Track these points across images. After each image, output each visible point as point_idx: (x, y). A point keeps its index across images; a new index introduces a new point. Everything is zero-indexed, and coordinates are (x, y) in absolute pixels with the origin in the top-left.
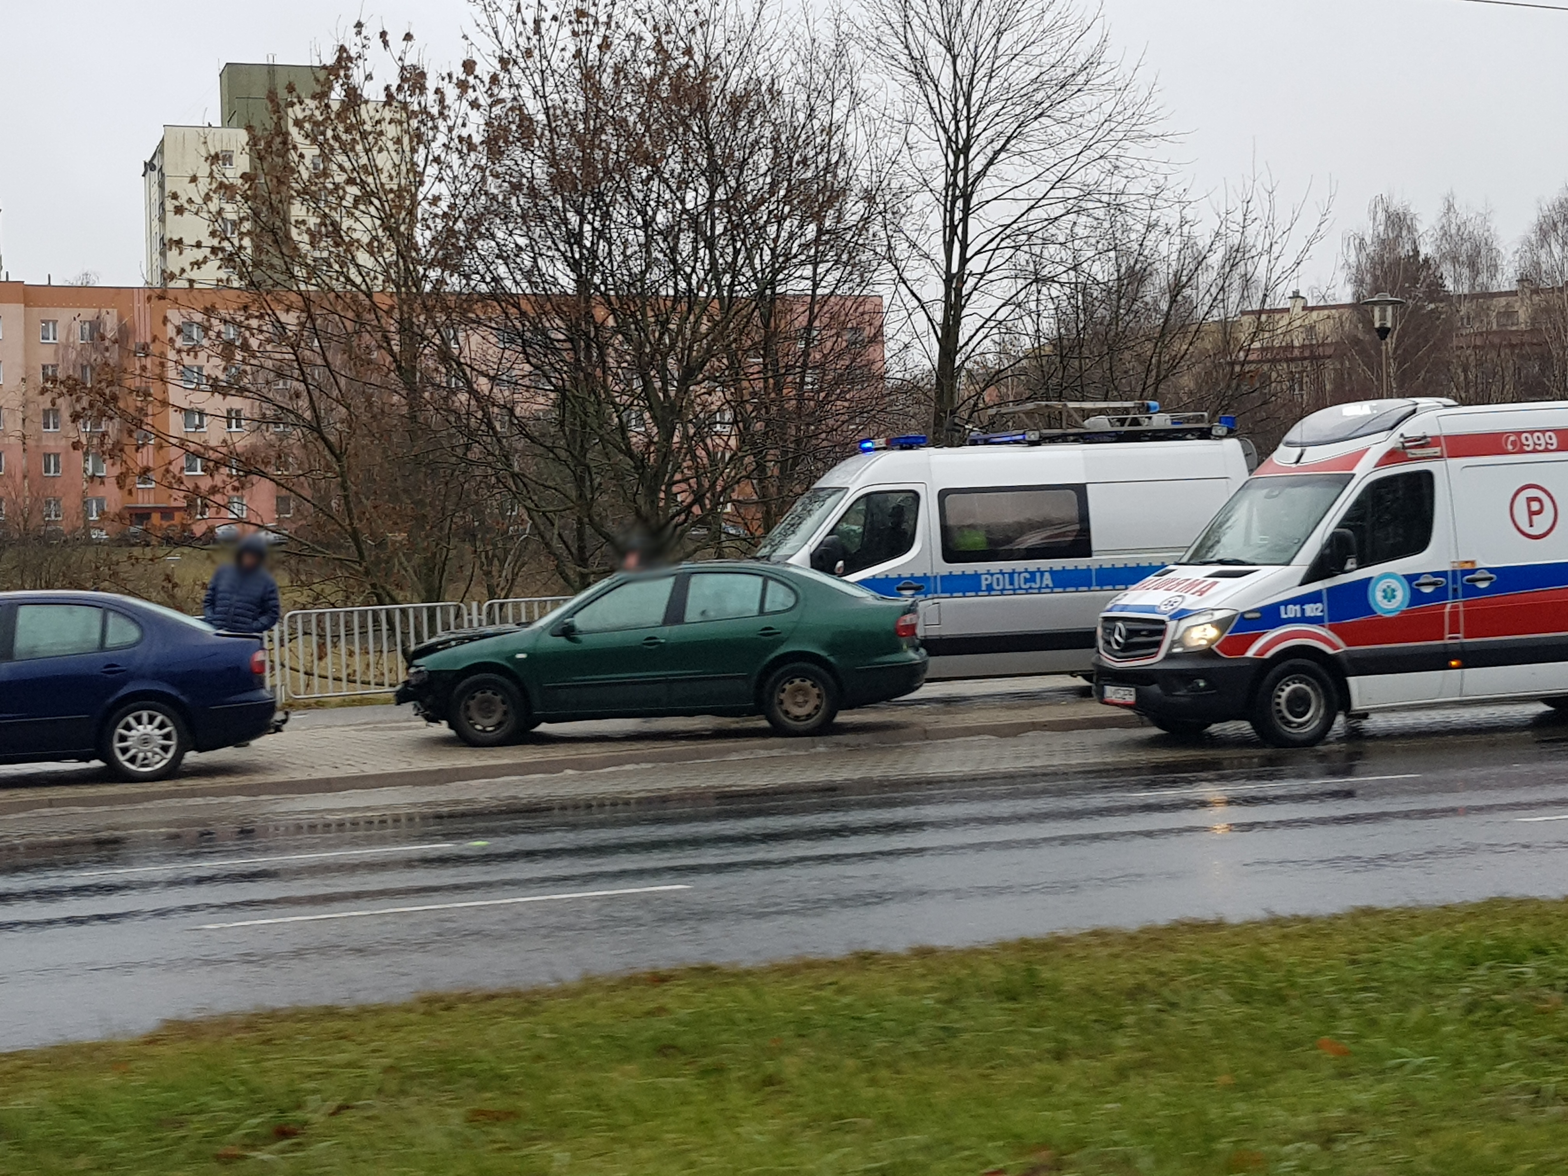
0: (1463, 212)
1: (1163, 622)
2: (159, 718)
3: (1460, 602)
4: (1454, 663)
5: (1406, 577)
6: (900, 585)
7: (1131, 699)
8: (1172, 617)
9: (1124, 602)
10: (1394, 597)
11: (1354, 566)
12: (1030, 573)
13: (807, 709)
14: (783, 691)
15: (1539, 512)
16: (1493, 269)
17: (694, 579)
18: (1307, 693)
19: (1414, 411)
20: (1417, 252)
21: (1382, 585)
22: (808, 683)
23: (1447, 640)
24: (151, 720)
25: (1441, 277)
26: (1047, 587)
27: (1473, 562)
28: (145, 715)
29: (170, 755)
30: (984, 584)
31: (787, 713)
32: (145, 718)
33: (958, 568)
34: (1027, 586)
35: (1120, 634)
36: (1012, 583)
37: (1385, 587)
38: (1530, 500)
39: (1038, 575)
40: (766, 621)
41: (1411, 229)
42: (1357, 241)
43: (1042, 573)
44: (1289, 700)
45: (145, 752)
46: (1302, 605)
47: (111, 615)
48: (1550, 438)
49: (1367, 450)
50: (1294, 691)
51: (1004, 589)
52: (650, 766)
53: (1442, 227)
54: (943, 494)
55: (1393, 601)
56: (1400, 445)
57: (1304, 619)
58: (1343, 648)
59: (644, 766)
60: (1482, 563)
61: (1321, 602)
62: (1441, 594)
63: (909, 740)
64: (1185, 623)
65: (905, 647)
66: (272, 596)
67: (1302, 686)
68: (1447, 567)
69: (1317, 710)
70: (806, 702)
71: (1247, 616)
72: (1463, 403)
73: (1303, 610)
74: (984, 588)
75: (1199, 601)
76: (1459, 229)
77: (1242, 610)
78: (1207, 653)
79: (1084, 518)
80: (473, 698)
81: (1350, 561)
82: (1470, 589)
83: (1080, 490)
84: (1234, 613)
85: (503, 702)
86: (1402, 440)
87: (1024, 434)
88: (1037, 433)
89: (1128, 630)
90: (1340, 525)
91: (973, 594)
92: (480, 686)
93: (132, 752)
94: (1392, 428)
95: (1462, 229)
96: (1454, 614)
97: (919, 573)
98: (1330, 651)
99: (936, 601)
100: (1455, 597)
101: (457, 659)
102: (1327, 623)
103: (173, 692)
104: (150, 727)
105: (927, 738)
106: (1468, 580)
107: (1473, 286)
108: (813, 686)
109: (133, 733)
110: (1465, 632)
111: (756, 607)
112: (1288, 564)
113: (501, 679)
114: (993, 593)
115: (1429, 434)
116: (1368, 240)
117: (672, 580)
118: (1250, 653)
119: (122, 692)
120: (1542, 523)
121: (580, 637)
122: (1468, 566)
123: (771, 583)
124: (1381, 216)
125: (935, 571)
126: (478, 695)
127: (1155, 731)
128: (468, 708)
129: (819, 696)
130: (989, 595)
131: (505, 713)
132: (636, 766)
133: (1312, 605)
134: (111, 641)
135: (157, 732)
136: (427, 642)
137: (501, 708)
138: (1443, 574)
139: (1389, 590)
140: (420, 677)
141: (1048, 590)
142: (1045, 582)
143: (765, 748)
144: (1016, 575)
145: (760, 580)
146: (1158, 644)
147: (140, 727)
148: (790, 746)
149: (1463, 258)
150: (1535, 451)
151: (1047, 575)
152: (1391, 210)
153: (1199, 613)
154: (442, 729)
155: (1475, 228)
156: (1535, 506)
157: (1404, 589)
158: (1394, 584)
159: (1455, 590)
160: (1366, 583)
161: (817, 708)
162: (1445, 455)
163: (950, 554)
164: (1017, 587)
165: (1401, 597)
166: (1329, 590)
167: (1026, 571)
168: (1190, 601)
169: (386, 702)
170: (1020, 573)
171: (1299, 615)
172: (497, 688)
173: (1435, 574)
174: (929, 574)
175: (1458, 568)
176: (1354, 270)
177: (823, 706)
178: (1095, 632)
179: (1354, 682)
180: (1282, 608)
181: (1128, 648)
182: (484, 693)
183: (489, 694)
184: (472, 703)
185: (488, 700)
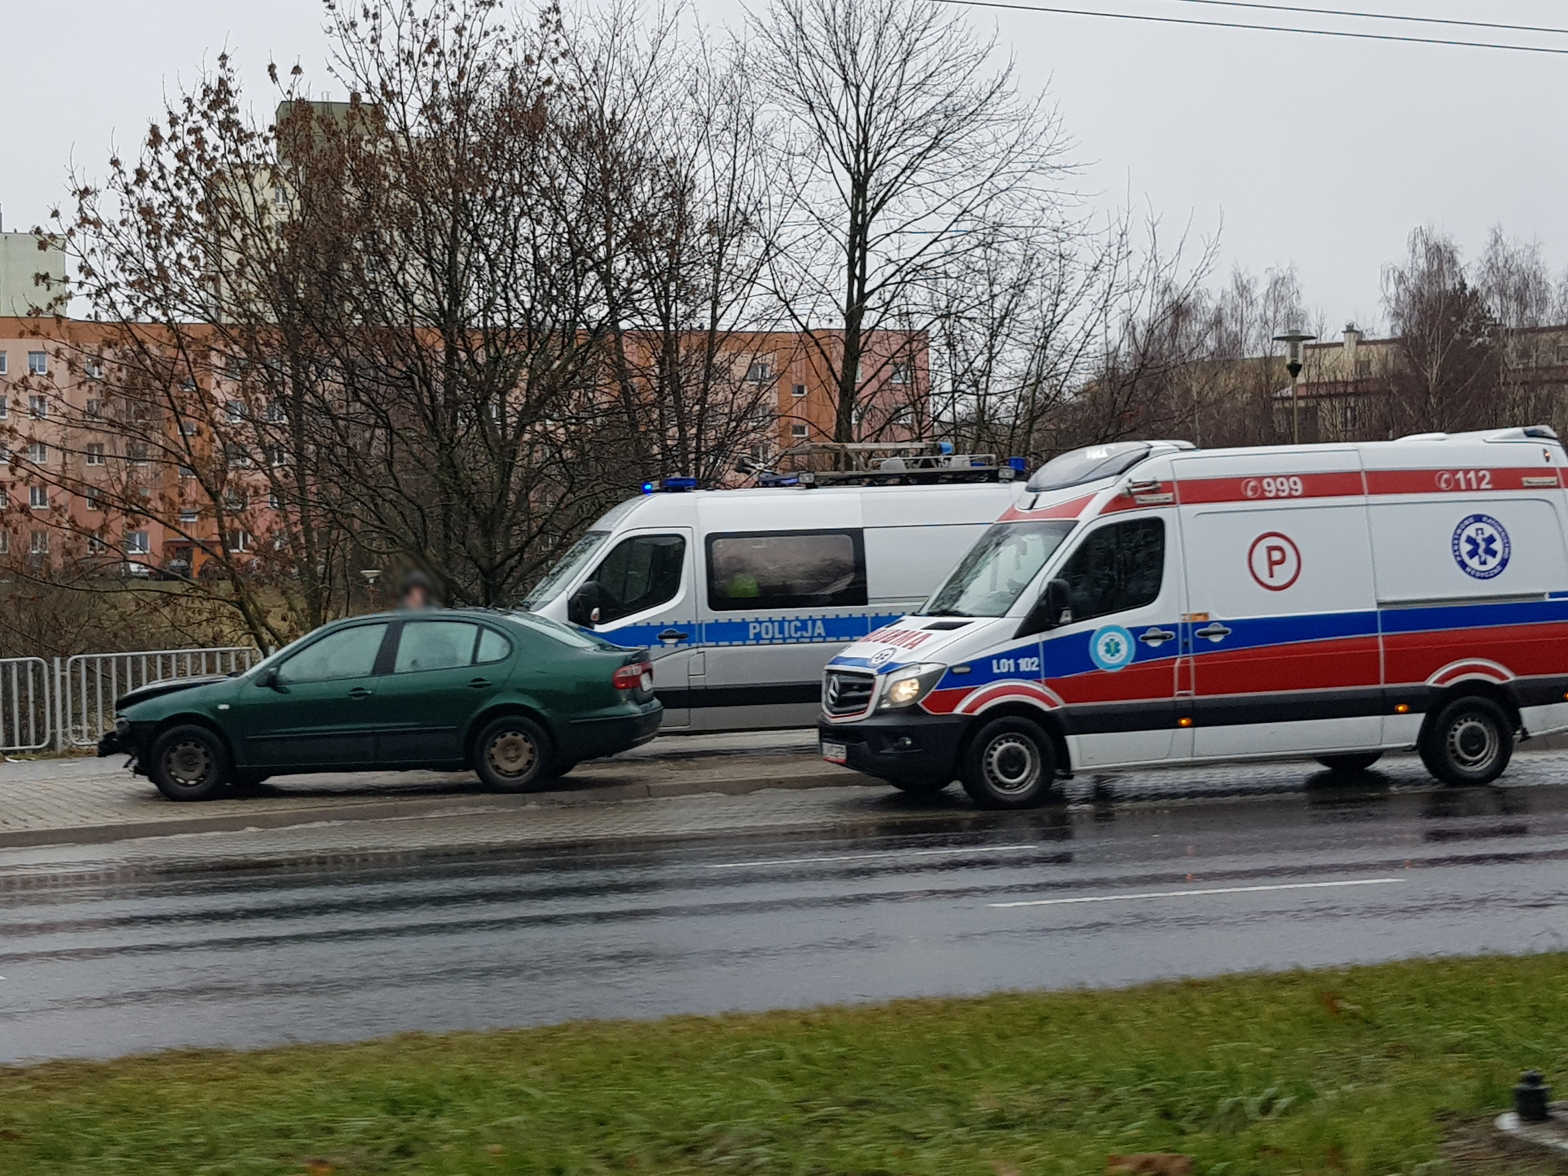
0: (1512, 243)
1: (871, 676)
3: (1191, 657)
4: (1184, 722)
5: (1131, 629)
6: (663, 633)
7: (842, 757)
8: (881, 672)
9: (846, 654)
10: (1118, 651)
11: (1069, 619)
12: (802, 621)
13: (520, 764)
14: (494, 745)
15: (1281, 562)
16: (1542, 302)
17: (407, 629)
18: (1021, 753)
19: (1146, 455)
20: (1464, 286)
21: (1105, 639)
22: (520, 737)
23: (1178, 697)
25: (1489, 311)
26: (819, 635)
27: (1206, 615)
30: (752, 632)
31: (497, 768)
33: (724, 616)
34: (799, 634)
35: (834, 689)
36: (781, 631)
37: (1108, 640)
38: (1270, 549)
39: (810, 623)
40: (477, 672)
41: (1453, 261)
42: (1397, 274)
43: (814, 622)
44: (1001, 760)
46: (1016, 659)
48: (1295, 483)
49: (1094, 495)
50: (1008, 750)
51: (773, 638)
53: (1490, 260)
54: (710, 539)
55: (1117, 655)
56: (1126, 491)
57: (1018, 674)
58: (1061, 704)
60: (1216, 616)
61: (1037, 656)
62: (1169, 647)
63: (628, 798)
64: (894, 677)
65: (624, 699)
67: (1017, 745)
68: (1176, 620)
69: (1032, 771)
70: (518, 757)
71: (956, 670)
72: (1204, 445)
73: (1017, 666)
74: (752, 636)
75: (910, 654)
76: (1506, 261)
77: (950, 665)
78: (912, 709)
79: (860, 566)
80: (174, 750)
81: (1065, 612)
82: (1203, 643)
83: (856, 535)
84: (942, 667)
85: (206, 755)
86: (1130, 485)
87: (798, 476)
88: (812, 475)
89: (841, 684)
90: (1057, 577)
91: (740, 643)
92: (183, 738)
94: (1121, 473)
95: (1510, 262)
96: (1184, 670)
97: (682, 621)
98: (1046, 708)
99: (701, 650)
100: (1186, 651)
101: (158, 710)
102: (1043, 679)
105: (650, 796)
106: (1199, 634)
107: (1520, 320)
108: (526, 740)
110: (1196, 689)
111: (469, 659)
112: (1002, 616)
113: (206, 732)
114: (761, 642)
115: (1159, 479)
116: (1407, 274)
117: (383, 628)
118: (959, 710)
120: (1283, 574)
121: (288, 687)
122: (1200, 619)
123: (486, 632)
124: (1421, 249)
125: (700, 619)
126: (180, 747)
127: (892, 790)
128: (168, 760)
129: (531, 751)
130: (757, 644)
131: (207, 766)
132: (325, 824)
133: (1027, 659)
136: (130, 692)
137: (203, 761)
138: (1173, 627)
139: (1112, 644)
140: (123, 727)
141: (821, 639)
142: (817, 631)
143: (471, 805)
144: (786, 624)
145: (475, 629)
146: (867, 699)
148: (499, 804)
149: (1511, 291)
150: (1277, 497)
151: (819, 623)
152: (1431, 243)
153: (907, 667)
154: (146, 783)
155: (1523, 261)
156: (1276, 555)
157: (1129, 643)
158: (1118, 637)
159: (1186, 644)
160: (1087, 635)
161: (529, 763)
162: (1178, 500)
163: (717, 601)
164: (787, 635)
165: (1126, 651)
166: (1046, 643)
167: (797, 619)
168: (900, 655)
169: (89, 754)
170: (790, 622)
171: (1012, 670)
172: (199, 740)
173: (1163, 627)
174: (693, 622)
175: (1189, 620)
176: (1393, 304)
177: (536, 760)
178: (820, 686)
179: (1072, 741)
180: (995, 662)
181: (841, 703)
182: (186, 745)
183: (191, 746)
184: (173, 756)
185: (190, 753)
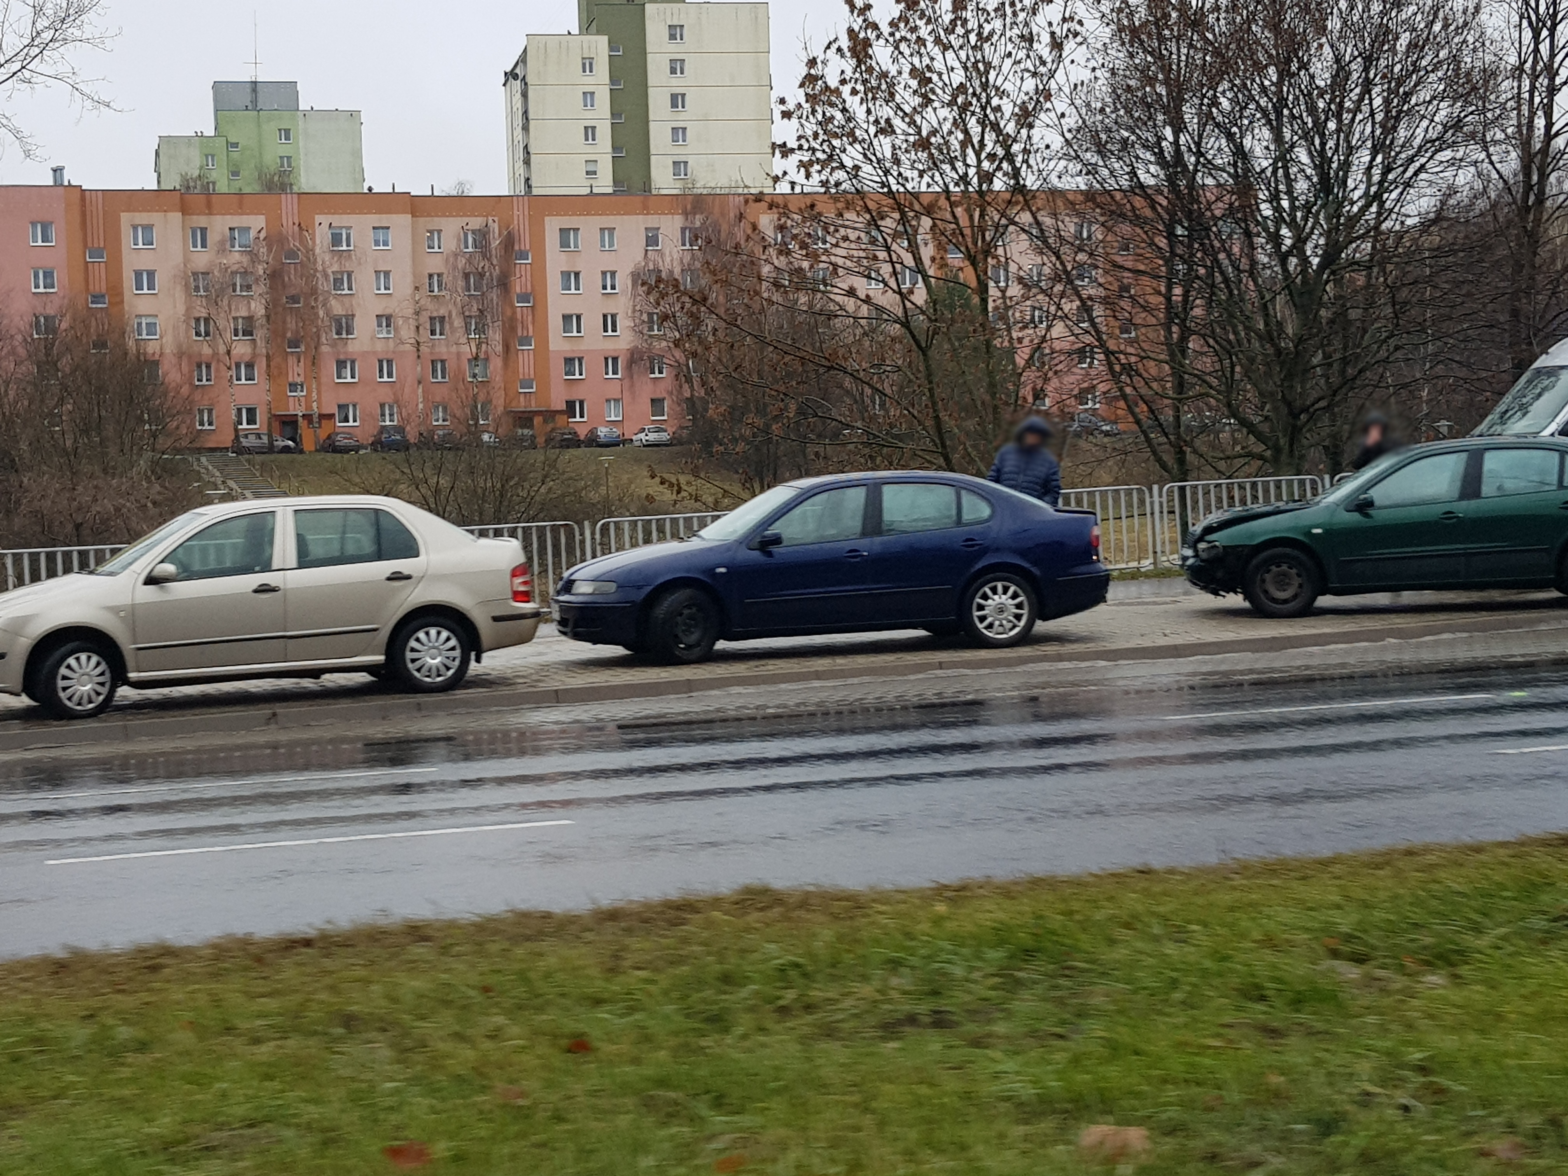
2: (1013, 589)
17: (1488, 455)
24: (1005, 590)
28: (1000, 586)
29: (1022, 623)
32: (1000, 589)
45: (1000, 620)
47: (963, 492)
52: (1465, 635)
59: (1459, 635)
66: (1055, 477)
80: (1268, 571)
85: (1299, 575)
92: (1277, 560)
93: (989, 620)
101: (1253, 535)
103: (1026, 565)
104: (1004, 597)
109: (990, 602)
111: (1555, 481)
113: (1296, 553)
119: (979, 565)
126: (1274, 569)
128: (1263, 581)
131: (1300, 586)
134: (967, 516)
135: (1011, 602)
137: (1296, 581)
140: (1214, 552)
145: (1556, 455)
147: (996, 597)
154: (1236, 600)
172: (1292, 562)
182: (1279, 566)
183: (1284, 567)
184: (1267, 576)
185: (1285, 574)
